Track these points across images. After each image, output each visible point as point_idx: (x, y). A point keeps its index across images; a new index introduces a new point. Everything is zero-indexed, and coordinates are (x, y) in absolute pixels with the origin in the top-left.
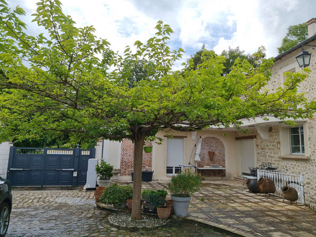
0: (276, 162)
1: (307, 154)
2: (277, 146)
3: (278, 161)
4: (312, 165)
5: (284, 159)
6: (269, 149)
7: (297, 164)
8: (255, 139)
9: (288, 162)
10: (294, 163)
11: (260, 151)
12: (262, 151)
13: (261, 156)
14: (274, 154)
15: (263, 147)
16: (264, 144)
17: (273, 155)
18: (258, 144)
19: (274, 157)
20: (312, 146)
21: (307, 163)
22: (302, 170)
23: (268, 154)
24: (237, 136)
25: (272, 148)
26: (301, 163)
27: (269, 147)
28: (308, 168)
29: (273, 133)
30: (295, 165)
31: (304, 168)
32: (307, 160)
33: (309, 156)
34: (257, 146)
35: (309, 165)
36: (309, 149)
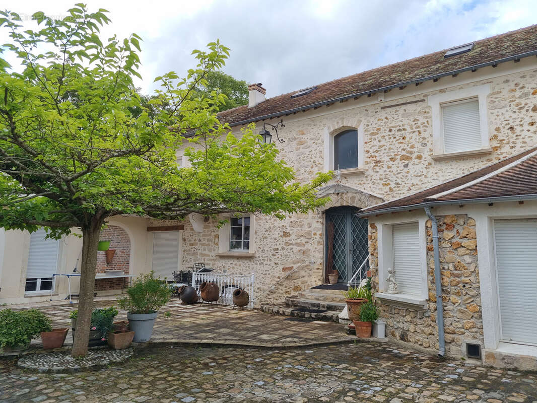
0: (209, 262)
1: (251, 251)
2: (213, 241)
3: (213, 260)
4: (256, 264)
5: (222, 257)
6: (203, 245)
7: (238, 263)
8: (181, 231)
9: (226, 261)
10: (235, 261)
11: (188, 247)
12: (191, 247)
13: (188, 254)
14: (209, 251)
15: (193, 242)
16: (194, 238)
17: (207, 252)
18: (186, 238)
19: (209, 256)
20: (258, 240)
21: (250, 261)
22: (244, 270)
23: (199, 252)
24: (150, 226)
25: (207, 243)
26: (243, 261)
27: (203, 242)
28: (251, 266)
29: (210, 223)
30: (236, 265)
31: (246, 267)
32: (250, 258)
33: (254, 252)
34: (184, 240)
35: (253, 263)
36: (254, 245)
